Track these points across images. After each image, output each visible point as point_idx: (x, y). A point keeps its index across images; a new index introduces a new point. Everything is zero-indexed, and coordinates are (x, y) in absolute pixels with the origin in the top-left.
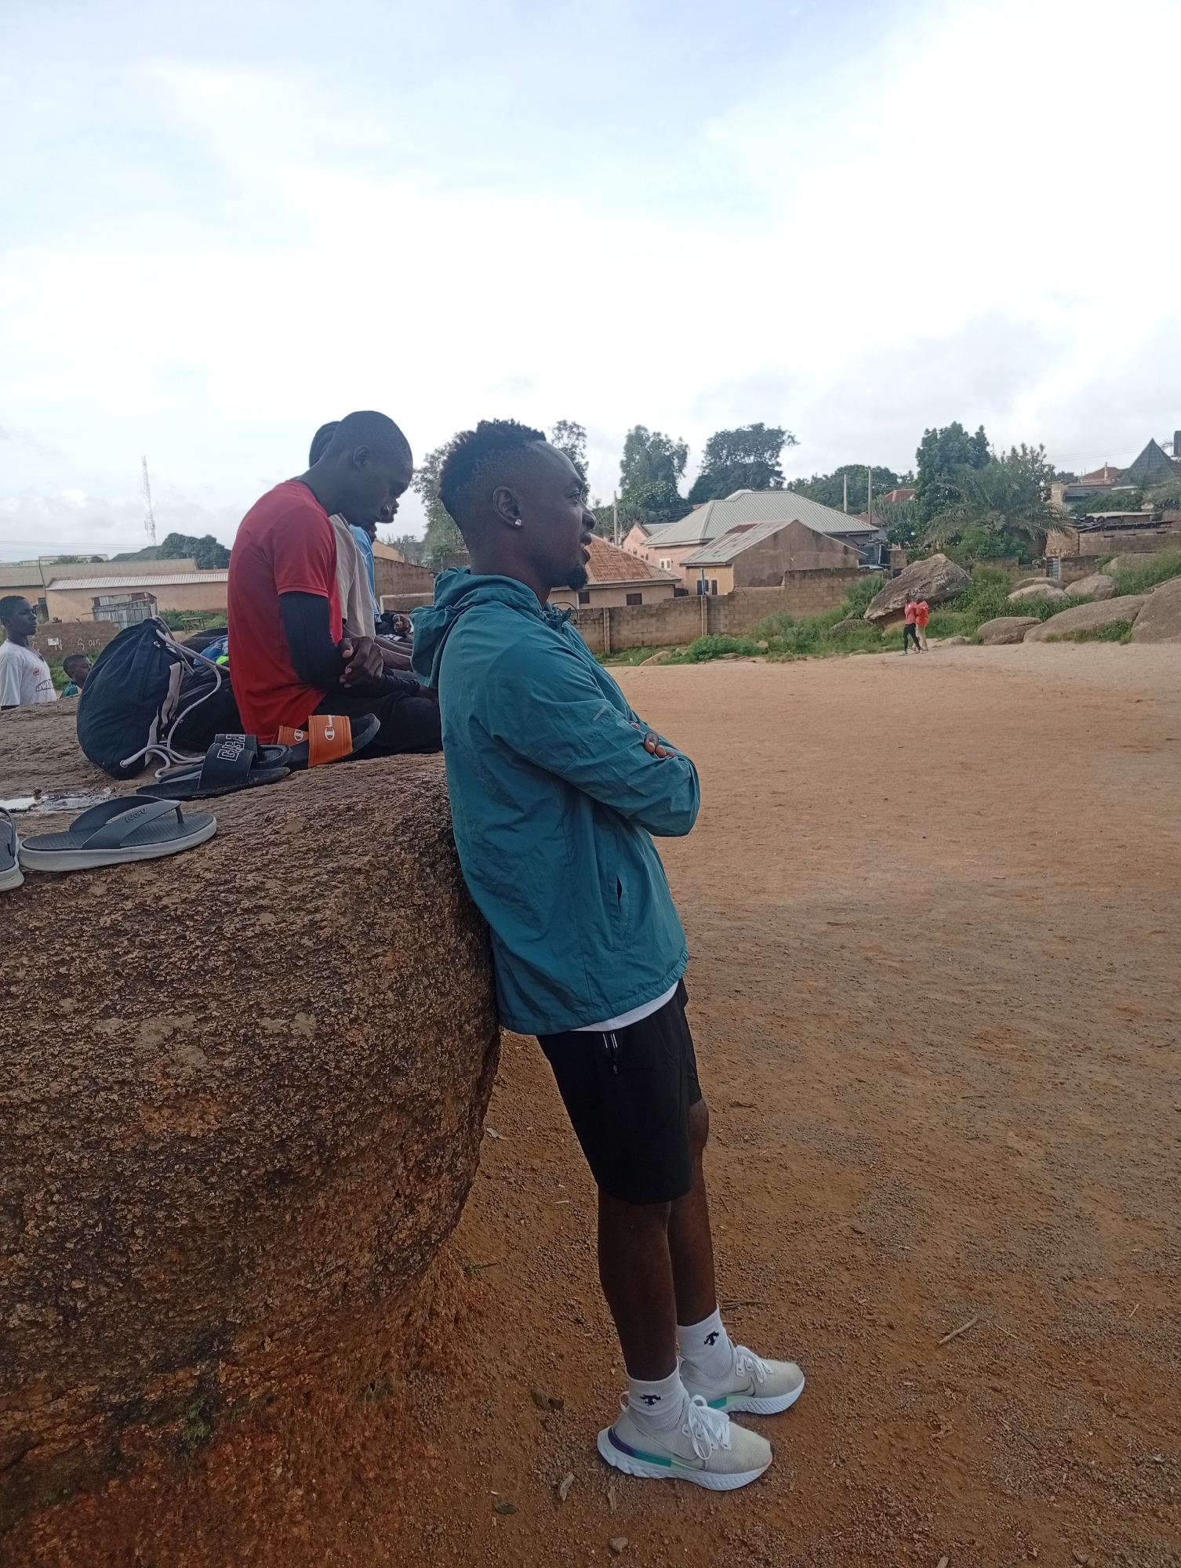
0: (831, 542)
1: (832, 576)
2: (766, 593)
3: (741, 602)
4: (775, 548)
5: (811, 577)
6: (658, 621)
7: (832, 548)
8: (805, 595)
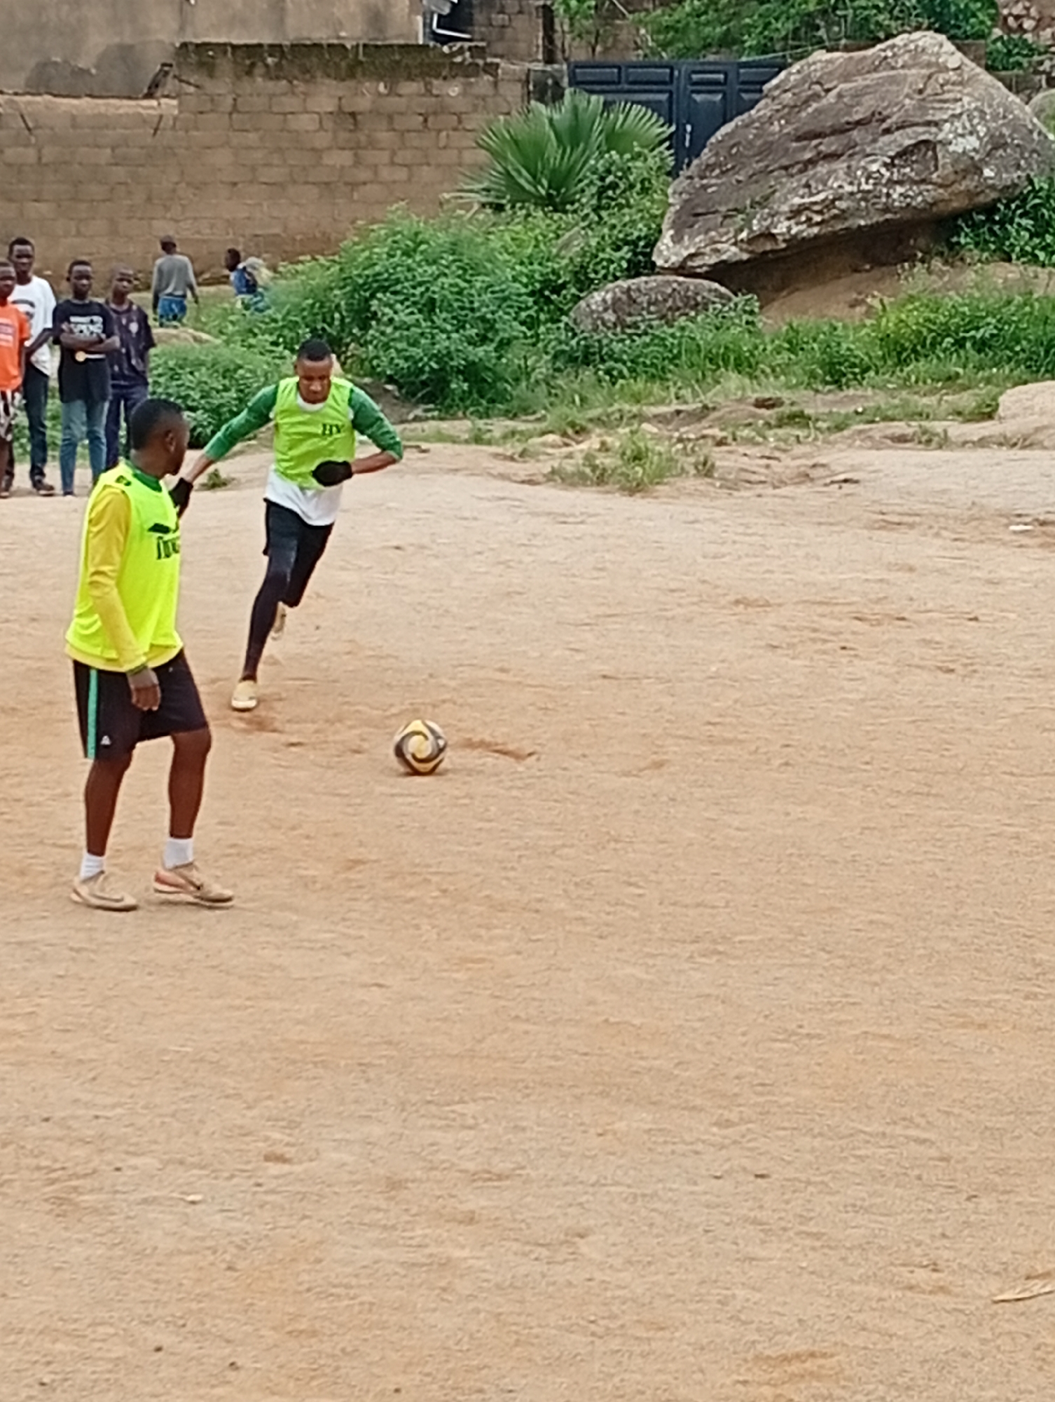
1: (351, 74)
3: (11, 154)
5: (273, 74)
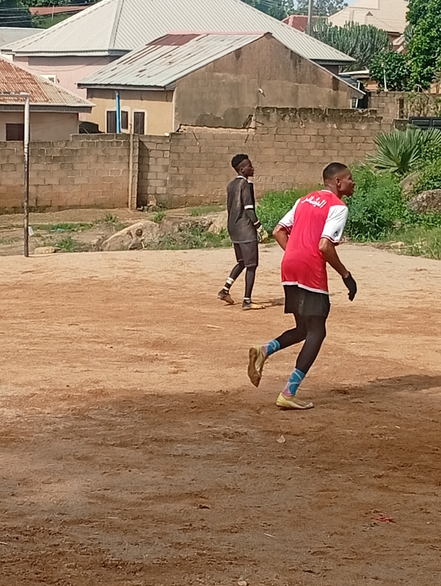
0: (315, 71)
2: (226, 137)
3: (189, 149)
4: (236, 71)
5: (293, 120)
6: (62, 167)
7: (317, 80)
8: (283, 144)
